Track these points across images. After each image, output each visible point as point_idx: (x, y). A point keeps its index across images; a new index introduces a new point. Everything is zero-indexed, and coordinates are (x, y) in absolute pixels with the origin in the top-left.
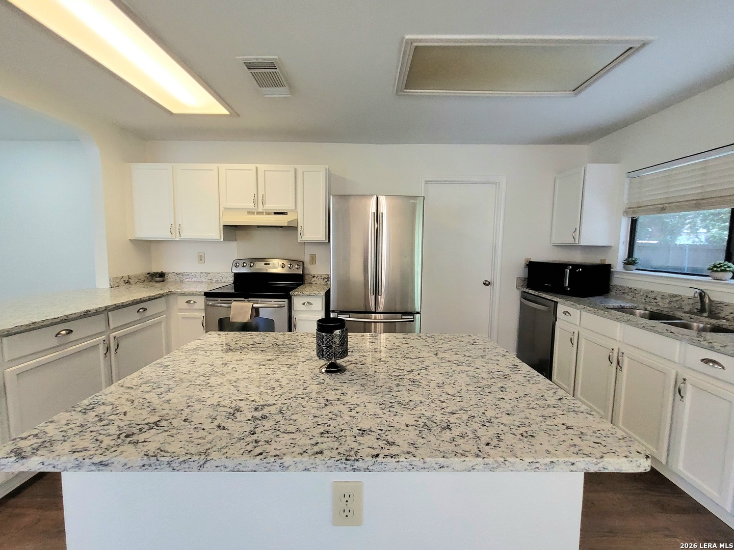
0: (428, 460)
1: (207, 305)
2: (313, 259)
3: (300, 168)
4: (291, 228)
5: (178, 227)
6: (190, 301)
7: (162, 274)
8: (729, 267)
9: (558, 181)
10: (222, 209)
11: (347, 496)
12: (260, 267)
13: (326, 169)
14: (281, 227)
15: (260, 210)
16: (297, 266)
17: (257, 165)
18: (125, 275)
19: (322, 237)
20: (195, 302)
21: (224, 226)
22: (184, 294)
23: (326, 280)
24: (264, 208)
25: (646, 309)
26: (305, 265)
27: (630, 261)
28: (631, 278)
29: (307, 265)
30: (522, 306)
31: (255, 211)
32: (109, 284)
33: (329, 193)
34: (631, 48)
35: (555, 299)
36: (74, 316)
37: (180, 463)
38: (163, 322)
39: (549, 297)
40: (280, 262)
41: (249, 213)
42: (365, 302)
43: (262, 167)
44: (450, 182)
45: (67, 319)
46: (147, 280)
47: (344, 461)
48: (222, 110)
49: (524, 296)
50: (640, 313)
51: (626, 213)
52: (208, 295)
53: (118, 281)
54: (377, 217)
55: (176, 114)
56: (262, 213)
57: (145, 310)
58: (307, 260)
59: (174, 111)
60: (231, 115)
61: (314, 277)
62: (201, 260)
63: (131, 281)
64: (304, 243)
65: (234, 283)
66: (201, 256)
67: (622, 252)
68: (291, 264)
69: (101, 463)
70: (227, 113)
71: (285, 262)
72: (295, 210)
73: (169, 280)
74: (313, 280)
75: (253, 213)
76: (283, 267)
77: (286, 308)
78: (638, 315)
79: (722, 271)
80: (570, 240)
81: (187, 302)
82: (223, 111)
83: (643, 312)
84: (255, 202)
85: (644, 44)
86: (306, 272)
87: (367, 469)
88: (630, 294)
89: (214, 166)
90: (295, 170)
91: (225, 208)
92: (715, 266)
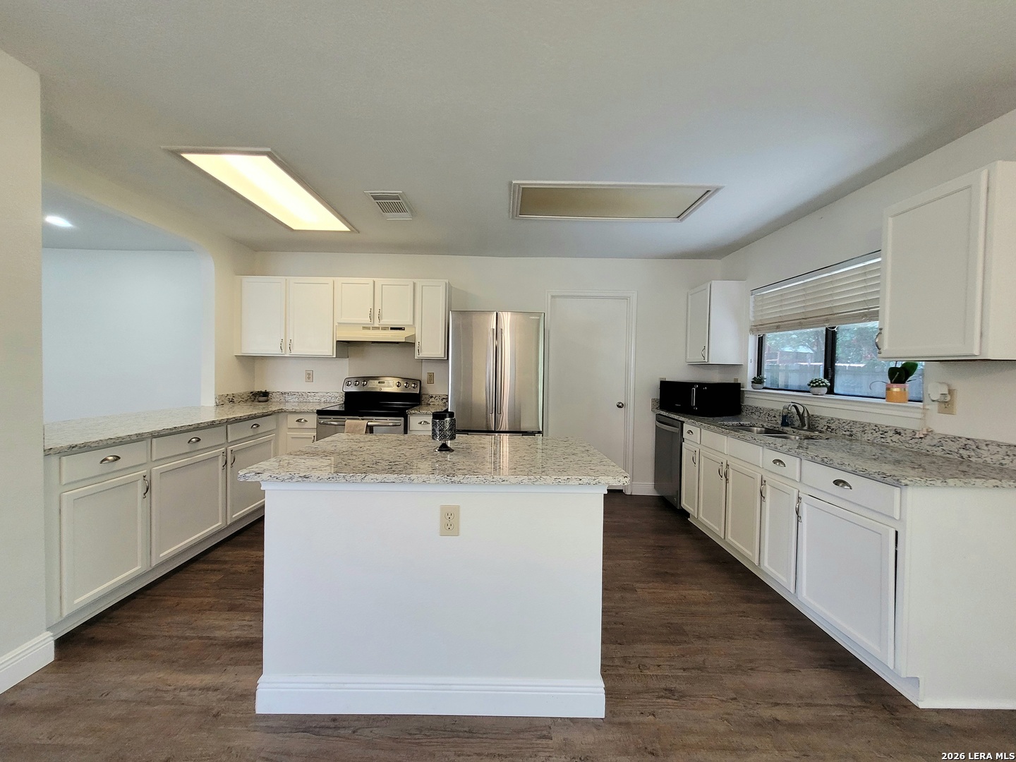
0: (495, 477)
1: (319, 423)
2: (431, 378)
3: (419, 283)
4: (409, 345)
5: (288, 342)
6: (301, 419)
7: (266, 394)
8: (822, 382)
9: (690, 296)
10: (336, 324)
11: (450, 514)
12: (374, 386)
13: (446, 284)
14: (398, 343)
15: (376, 325)
16: (413, 385)
17: (375, 279)
18: (230, 393)
19: (440, 353)
20: (305, 421)
21: (337, 341)
22: (295, 412)
23: (445, 401)
24: (381, 323)
25: (763, 426)
26: (422, 385)
27: (758, 381)
28: (756, 397)
29: (425, 384)
30: (658, 429)
31: (371, 326)
32: (214, 402)
33: (449, 308)
34: (708, 191)
35: (682, 419)
36: (202, 425)
37: (351, 477)
38: (273, 441)
39: (676, 417)
40: (396, 381)
41: (364, 328)
42: (487, 421)
43: (379, 281)
44: (573, 297)
45: (198, 427)
46: (249, 400)
47: (446, 476)
48: (342, 227)
49: (659, 419)
50: (757, 430)
51: (752, 331)
52: (320, 413)
53: (223, 398)
54: (498, 333)
55: (295, 230)
56: (378, 328)
57: (258, 426)
58: (424, 378)
59: (295, 227)
60: (352, 231)
61: (432, 397)
62: (309, 378)
63: (235, 400)
64: (421, 360)
65: (345, 403)
66: (309, 374)
67: (751, 372)
68: (407, 383)
69: (305, 477)
70: (348, 230)
71: (400, 380)
72: (413, 325)
73: (273, 400)
74: (431, 400)
75: (369, 328)
76: (398, 386)
77: (402, 426)
78: (755, 432)
79: (817, 386)
80: (699, 359)
81: (298, 421)
82: (344, 228)
83: (759, 429)
84: (371, 317)
85: (717, 190)
86: (423, 392)
87: (460, 482)
88: (757, 413)
89: (330, 280)
90: (414, 284)
91: (339, 323)
92: (812, 382)
